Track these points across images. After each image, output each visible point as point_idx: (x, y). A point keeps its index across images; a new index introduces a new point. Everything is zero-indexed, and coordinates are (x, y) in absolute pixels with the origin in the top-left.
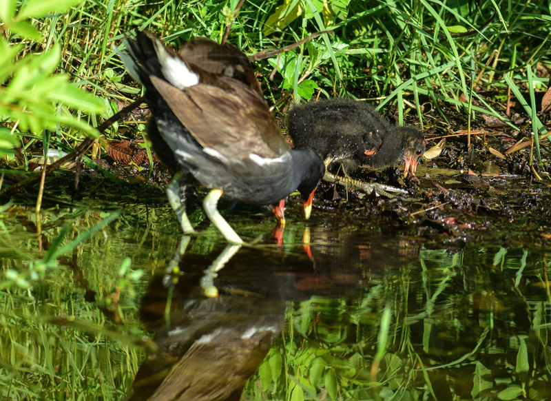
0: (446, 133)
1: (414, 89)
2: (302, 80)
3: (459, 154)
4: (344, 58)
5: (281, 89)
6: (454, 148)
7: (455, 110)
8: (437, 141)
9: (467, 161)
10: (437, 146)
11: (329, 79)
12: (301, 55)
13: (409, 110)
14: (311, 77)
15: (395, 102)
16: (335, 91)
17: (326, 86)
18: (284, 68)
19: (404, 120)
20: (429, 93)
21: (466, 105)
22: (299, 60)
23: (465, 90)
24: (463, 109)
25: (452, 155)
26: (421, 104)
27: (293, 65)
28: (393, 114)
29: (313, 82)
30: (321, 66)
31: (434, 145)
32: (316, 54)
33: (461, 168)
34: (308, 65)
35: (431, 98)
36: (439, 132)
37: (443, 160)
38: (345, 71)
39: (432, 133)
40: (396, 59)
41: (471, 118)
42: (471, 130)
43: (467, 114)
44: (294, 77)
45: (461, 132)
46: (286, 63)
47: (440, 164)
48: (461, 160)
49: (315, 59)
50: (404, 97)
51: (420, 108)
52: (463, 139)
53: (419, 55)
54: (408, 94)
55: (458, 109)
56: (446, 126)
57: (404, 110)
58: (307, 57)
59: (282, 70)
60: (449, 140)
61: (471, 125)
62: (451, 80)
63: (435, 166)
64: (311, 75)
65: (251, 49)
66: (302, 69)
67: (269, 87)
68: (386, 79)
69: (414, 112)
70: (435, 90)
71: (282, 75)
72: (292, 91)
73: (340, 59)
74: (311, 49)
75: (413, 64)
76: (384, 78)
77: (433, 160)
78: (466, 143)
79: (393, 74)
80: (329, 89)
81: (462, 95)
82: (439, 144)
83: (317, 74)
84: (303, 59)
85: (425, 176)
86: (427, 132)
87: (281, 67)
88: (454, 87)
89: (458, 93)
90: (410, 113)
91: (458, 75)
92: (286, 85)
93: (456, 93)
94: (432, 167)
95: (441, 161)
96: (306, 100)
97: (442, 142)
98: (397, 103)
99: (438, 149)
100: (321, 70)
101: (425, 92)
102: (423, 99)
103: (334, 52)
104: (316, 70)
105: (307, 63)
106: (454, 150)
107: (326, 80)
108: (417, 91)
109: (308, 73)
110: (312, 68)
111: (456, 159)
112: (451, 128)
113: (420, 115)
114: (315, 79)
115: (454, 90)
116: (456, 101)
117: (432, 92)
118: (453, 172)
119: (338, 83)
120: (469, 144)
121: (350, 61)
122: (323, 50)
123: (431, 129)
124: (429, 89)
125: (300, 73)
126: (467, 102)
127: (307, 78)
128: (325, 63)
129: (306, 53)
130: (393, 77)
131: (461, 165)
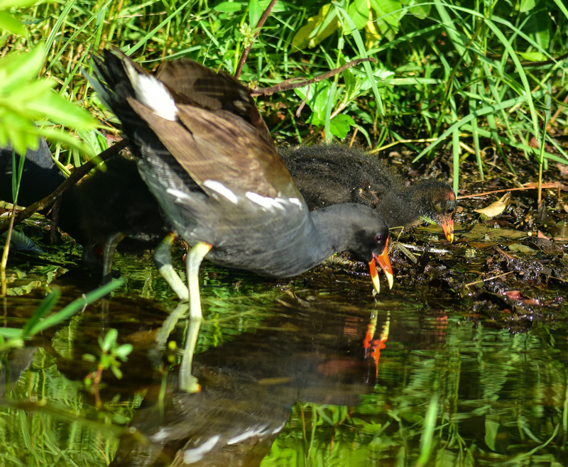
0: (512, 185)
1: (474, 130)
2: (335, 114)
3: (527, 212)
4: (388, 89)
5: (308, 124)
6: (521, 204)
7: (523, 158)
8: (501, 195)
9: (536, 220)
10: (500, 201)
11: (369, 113)
12: (335, 84)
13: (466, 156)
14: (346, 111)
15: (450, 145)
16: (375, 129)
17: (364, 122)
18: (314, 99)
19: (460, 167)
20: (492, 135)
21: (537, 152)
22: (333, 90)
23: (536, 132)
24: (533, 156)
25: (518, 213)
26: (481, 148)
27: (325, 96)
28: (447, 159)
29: (348, 118)
30: (359, 98)
31: (496, 200)
32: (353, 82)
33: (529, 229)
34: (343, 96)
35: (495, 142)
36: (502, 184)
37: (506, 219)
38: (389, 105)
39: (494, 185)
40: (453, 92)
41: (543, 169)
42: (543, 182)
43: (538, 163)
44: (325, 111)
45: (530, 185)
46: (317, 93)
47: (503, 224)
48: (530, 220)
49: (352, 88)
50: (461, 139)
51: (480, 153)
52: (533, 194)
53: (481, 88)
54: (466, 135)
55: (526, 156)
56: (511, 177)
57: (460, 156)
58: (343, 86)
59: (310, 102)
60: (516, 194)
61: (543, 177)
62: (519, 120)
63: (497, 226)
64: (346, 108)
65: (273, 74)
66: (335, 101)
67: (294, 122)
68: (439, 117)
69: (472, 158)
70: (499, 132)
71: (311, 107)
72: (322, 127)
73: (383, 90)
74: (347, 76)
75: (473, 99)
76: (437, 115)
77: (494, 218)
78: (536, 199)
79: (448, 110)
80: (368, 127)
81: (533, 139)
82: (502, 199)
83: (354, 107)
84: (338, 88)
85: (484, 238)
86: (488, 184)
87: (310, 97)
88: (523, 129)
89: (527, 136)
90: (467, 159)
91: (528, 114)
92: (316, 120)
93: (525, 137)
94: (493, 227)
95: (505, 220)
96: (339, 139)
97: (506, 197)
98: (452, 147)
99: (501, 205)
100: (359, 102)
101: (487, 134)
102: (485, 142)
103: (376, 82)
104: (352, 103)
105: (343, 93)
106: (521, 207)
107: (364, 115)
108: (477, 132)
109: (343, 106)
110: (348, 100)
111: (523, 219)
112: (518, 180)
113: (480, 163)
114: (351, 113)
115: (522, 132)
116: (525, 147)
117: (495, 134)
118: (518, 234)
119: (379, 120)
120: (539, 200)
121: (395, 92)
122: (362, 79)
123: (493, 180)
124: (491, 130)
125: (333, 106)
126: (538, 148)
127: (342, 112)
128: (364, 94)
129: (341, 81)
130: (448, 114)
131: (528, 226)
